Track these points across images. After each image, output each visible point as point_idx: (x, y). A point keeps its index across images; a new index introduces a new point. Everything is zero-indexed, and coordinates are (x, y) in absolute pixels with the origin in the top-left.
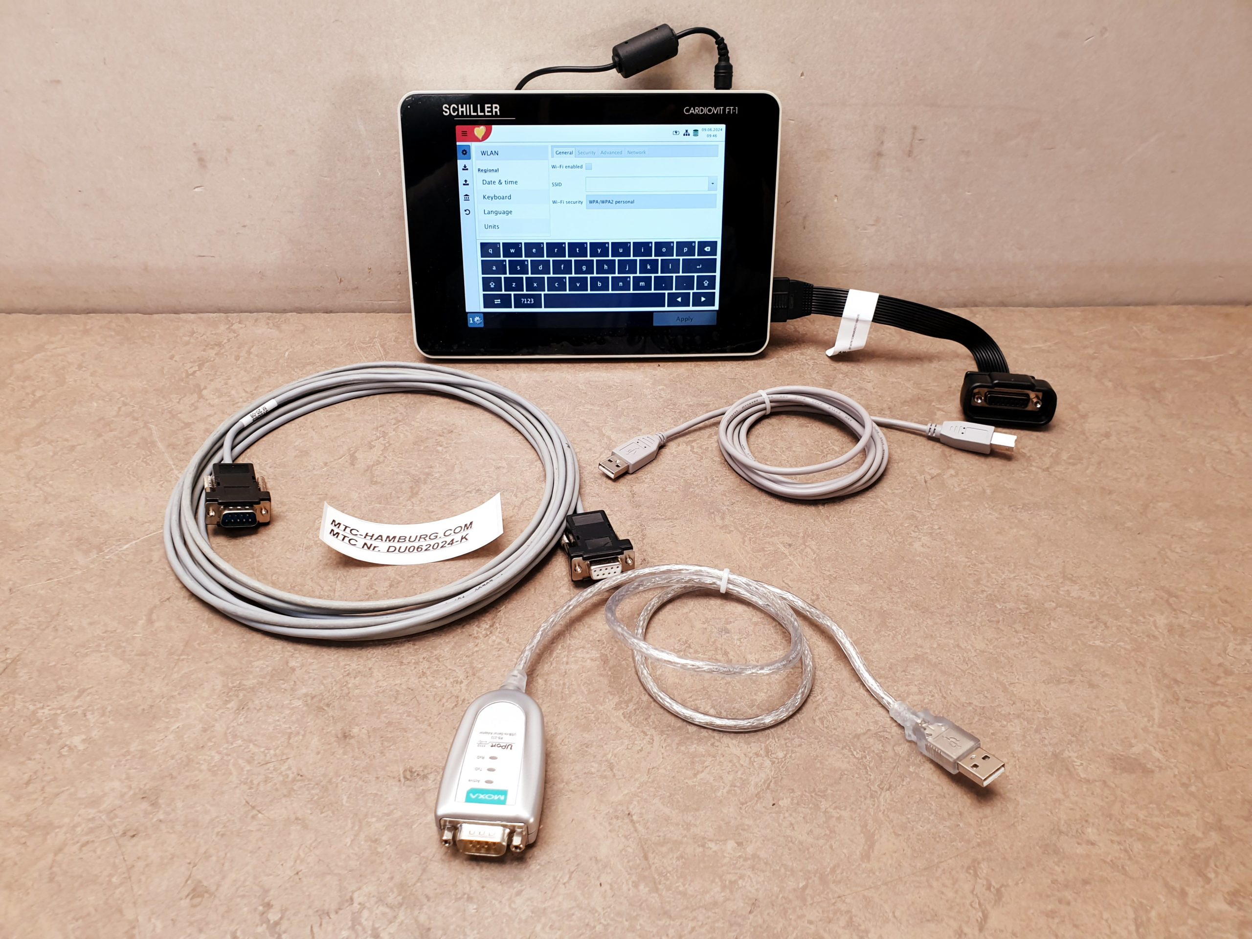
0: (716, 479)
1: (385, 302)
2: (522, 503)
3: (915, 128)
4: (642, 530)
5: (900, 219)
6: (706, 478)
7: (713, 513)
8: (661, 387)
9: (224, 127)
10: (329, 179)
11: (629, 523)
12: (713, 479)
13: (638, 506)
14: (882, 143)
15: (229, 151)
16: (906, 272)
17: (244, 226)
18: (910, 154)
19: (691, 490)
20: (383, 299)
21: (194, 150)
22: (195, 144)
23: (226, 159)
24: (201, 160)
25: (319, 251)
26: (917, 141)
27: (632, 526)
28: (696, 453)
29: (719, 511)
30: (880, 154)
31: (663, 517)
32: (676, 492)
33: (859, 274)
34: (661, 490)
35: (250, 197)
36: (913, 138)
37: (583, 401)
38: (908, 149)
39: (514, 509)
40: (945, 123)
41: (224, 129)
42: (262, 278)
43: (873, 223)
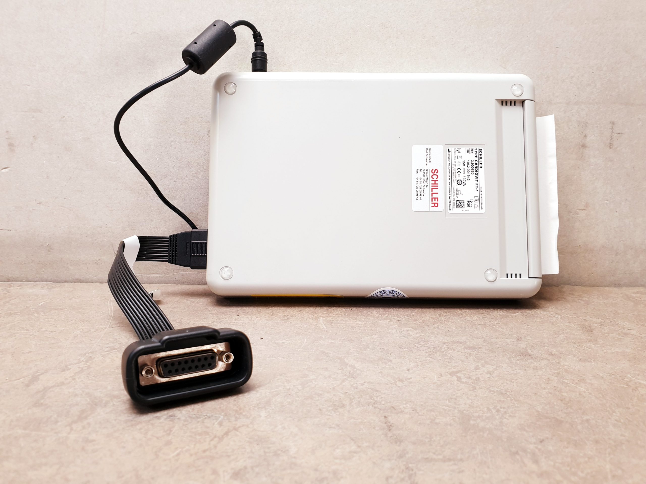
0: (502, 410)
1: (152, 276)
2: (227, 434)
3: (613, 123)
4: (410, 476)
5: (607, 204)
6: (489, 409)
7: (517, 453)
8: (408, 329)
9: (33, 117)
10: (115, 163)
11: (388, 465)
12: (498, 411)
13: (398, 441)
14: (585, 136)
15: (35, 137)
16: (617, 254)
17: (40, 203)
18: (611, 146)
19: (472, 422)
20: (152, 272)
21: (7, 137)
22: (7, 132)
23: (32, 144)
24: (11, 145)
25: (101, 227)
26: (616, 135)
27: (392, 469)
28: (466, 383)
29: (525, 451)
30: (584, 146)
31: (440, 457)
32: (451, 425)
33: (574, 255)
34: (428, 422)
35: (47, 177)
36: (613, 132)
37: (324, 337)
38: (609, 141)
39: (212, 440)
40: (639, 119)
41: (34, 119)
42: (49, 251)
43: (583, 208)
